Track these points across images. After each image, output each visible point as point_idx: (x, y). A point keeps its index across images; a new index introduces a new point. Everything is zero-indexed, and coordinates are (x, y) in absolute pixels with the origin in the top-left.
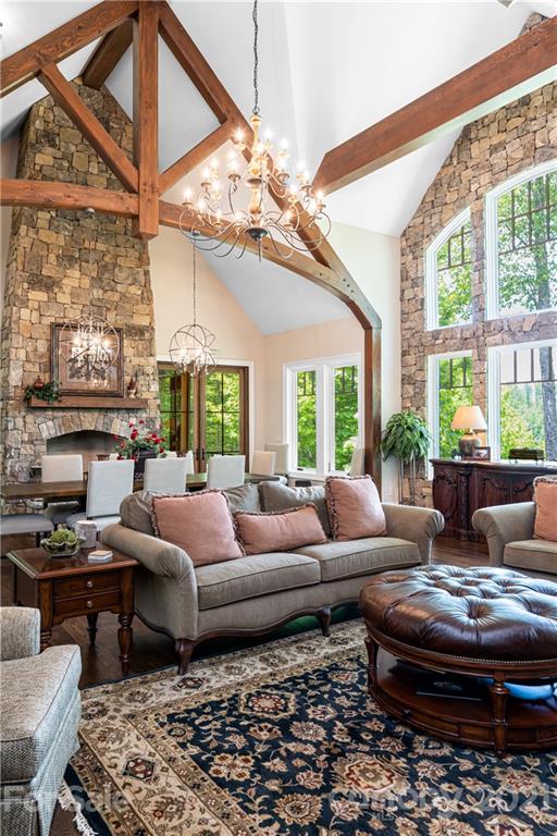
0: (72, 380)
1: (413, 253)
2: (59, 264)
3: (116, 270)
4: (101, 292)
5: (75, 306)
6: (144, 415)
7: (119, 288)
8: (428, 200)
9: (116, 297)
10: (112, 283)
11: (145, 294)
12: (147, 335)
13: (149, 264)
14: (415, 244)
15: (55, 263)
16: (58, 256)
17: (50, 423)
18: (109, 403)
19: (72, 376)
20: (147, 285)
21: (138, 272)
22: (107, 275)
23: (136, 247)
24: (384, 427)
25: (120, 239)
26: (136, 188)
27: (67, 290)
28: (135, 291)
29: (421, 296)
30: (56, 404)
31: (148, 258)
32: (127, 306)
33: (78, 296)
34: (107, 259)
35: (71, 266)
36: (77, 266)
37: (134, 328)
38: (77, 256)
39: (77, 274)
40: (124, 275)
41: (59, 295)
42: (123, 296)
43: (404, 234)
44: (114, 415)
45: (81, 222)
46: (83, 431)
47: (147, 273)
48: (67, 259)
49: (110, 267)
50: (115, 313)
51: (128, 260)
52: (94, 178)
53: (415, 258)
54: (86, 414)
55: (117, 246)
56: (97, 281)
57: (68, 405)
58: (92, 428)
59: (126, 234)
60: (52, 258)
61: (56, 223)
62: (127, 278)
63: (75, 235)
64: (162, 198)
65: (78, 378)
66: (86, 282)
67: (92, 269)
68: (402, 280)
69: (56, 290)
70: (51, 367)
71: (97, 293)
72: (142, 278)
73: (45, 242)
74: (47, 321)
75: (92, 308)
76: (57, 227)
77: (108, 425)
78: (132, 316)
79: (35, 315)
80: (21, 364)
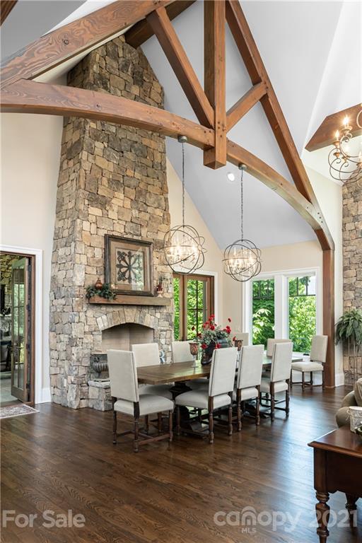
0: (120, 282)
2: (110, 187)
3: (148, 196)
4: (137, 212)
5: (120, 222)
6: (165, 311)
7: (149, 210)
9: (147, 217)
10: (145, 205)
11: (166, 217)
12: (166, 248)
13: (167, 193)
15: (107, 186)
16: (109, 180)
17: (104, 317)
18: (146, 301)
19: (119, 279)
20: (166, 210)
21: (161, 199)
22: (141, 199)
23: (160, 178)
25: (150, 171)
26: (213, 125)
27: (116, 208)
28: (159, 212)
30: (112, 302)
31: (167, 189)
32: (155, 225)
33: (123, 214)
34: (141, 186)
35: (118, 190)
36: (122, 189)
37: (158, 242)
38: (122, 181)
39: (122, 196)
40: (152, 200)
41: (110, 212)
42: (152, 217)
44: (145, 311)
45: (125, 154)
46: (126, 323)
47: (166, 200)
48: (116, 183)
49: (144, 193)
50: (146, 229)
51: (154, 189)
54: (128, 310)
55: (148, 176)
56: (134, 201)
57: (120, 302)
58: (132, 321)
59: (153, 167)
60: (105, 181)
61: (108, 153)
62: (154, 203)
63: (121, 164)
65: (124, 280)
66: (128, 203)
67: (132, 193)
68: (344, 216)
69: (108, 208)
70: (106, 271)
71: (135, 213)
72: (163, 203)
73: (100, 167)
74: (102, 233)
75: (131, 224)
76: (108, 156)
77: (142, 318)
78: (157, 233)
79: (94, 226)
80: (83, 267)
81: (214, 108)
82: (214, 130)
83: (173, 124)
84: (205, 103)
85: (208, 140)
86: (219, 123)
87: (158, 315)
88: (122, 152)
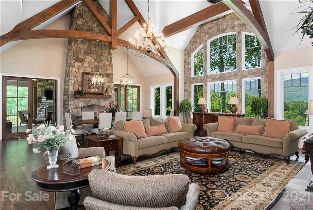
0: (88, 90)
1: (188, 55)
2: (84, 54)
3: (102, 57)
4: (97, 63)
5: (89, 67)
6: (110, 100)
7: (103, 62)
8: (192, 41)
9: (102, 65)
10: (100, 61)
11: (110, 64)
12: (111, 76)
13: (111, 55)
14: (189, 53)
15: (83, 54)
16: (84, 52)
17: (82, 102)
18: (100, 96)
19: (88, 88)
20: (111, 61)
21: (108, 58)
22: (99, 58)
23: (108, 50)
24: (179, 104)
25: (103, 47)
26: (111, 34)
27: (87, 62)
28: (107, 63)
29: (190, 67)
30: (84, 97)
31: (111, 54)
32: (105, 68)
33: (90, 64)
34: (99, 53)
35: (88, 55)
36: (90, 55)
37: (107, 74)
38: (90, 52)
39: (90, 57)
40: (104, 58)
41: (84, 64)
42: (104, 64)
43: (185, 50)
44: (101, 100)
45: (91, 42)
46: (92, 105)
47: (111, 58)
48: (87, 53)
49: (100, 56)
50: (101, 69)
51: (105, 54)
52: (95, 28)
53: (188, 57)
54: (93, 99)
55: (102, 49)
56: (96, 60)
57: (88, 97)
58: (95, 104)
59: (104, 46)
60: (82, 52)
61: (83, 42)
62: (105, 59)
63: (89, 46)
64: (118, 38)
66: (93, 60)
67: (94, 56)
68: (185, 63)
69: (83, 62)
70: (82, 86)
71: (96, 63)
72: (109, 59)
73: (80, 48)
74: (81, 72)
75: (94, 68)
76: (84, 43)
77: (99, 103)
78: (106, 71)
79: (77, 70)
80: (73, 84)
81: (111, 29)
82: (111, 36)
83: (92, 36)
84: (107, 27)
85: (109, 40)
86: (113, 33)
87: (107, 102)
88: (90, 41)
